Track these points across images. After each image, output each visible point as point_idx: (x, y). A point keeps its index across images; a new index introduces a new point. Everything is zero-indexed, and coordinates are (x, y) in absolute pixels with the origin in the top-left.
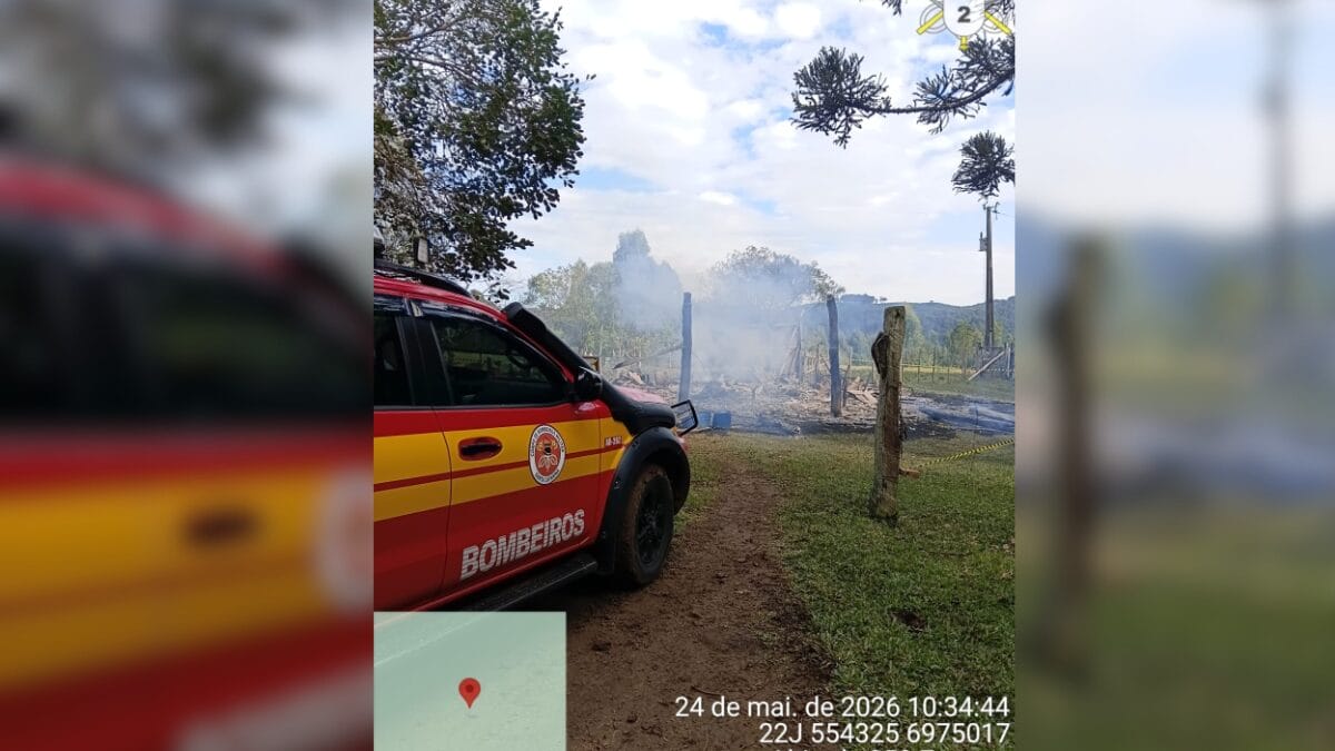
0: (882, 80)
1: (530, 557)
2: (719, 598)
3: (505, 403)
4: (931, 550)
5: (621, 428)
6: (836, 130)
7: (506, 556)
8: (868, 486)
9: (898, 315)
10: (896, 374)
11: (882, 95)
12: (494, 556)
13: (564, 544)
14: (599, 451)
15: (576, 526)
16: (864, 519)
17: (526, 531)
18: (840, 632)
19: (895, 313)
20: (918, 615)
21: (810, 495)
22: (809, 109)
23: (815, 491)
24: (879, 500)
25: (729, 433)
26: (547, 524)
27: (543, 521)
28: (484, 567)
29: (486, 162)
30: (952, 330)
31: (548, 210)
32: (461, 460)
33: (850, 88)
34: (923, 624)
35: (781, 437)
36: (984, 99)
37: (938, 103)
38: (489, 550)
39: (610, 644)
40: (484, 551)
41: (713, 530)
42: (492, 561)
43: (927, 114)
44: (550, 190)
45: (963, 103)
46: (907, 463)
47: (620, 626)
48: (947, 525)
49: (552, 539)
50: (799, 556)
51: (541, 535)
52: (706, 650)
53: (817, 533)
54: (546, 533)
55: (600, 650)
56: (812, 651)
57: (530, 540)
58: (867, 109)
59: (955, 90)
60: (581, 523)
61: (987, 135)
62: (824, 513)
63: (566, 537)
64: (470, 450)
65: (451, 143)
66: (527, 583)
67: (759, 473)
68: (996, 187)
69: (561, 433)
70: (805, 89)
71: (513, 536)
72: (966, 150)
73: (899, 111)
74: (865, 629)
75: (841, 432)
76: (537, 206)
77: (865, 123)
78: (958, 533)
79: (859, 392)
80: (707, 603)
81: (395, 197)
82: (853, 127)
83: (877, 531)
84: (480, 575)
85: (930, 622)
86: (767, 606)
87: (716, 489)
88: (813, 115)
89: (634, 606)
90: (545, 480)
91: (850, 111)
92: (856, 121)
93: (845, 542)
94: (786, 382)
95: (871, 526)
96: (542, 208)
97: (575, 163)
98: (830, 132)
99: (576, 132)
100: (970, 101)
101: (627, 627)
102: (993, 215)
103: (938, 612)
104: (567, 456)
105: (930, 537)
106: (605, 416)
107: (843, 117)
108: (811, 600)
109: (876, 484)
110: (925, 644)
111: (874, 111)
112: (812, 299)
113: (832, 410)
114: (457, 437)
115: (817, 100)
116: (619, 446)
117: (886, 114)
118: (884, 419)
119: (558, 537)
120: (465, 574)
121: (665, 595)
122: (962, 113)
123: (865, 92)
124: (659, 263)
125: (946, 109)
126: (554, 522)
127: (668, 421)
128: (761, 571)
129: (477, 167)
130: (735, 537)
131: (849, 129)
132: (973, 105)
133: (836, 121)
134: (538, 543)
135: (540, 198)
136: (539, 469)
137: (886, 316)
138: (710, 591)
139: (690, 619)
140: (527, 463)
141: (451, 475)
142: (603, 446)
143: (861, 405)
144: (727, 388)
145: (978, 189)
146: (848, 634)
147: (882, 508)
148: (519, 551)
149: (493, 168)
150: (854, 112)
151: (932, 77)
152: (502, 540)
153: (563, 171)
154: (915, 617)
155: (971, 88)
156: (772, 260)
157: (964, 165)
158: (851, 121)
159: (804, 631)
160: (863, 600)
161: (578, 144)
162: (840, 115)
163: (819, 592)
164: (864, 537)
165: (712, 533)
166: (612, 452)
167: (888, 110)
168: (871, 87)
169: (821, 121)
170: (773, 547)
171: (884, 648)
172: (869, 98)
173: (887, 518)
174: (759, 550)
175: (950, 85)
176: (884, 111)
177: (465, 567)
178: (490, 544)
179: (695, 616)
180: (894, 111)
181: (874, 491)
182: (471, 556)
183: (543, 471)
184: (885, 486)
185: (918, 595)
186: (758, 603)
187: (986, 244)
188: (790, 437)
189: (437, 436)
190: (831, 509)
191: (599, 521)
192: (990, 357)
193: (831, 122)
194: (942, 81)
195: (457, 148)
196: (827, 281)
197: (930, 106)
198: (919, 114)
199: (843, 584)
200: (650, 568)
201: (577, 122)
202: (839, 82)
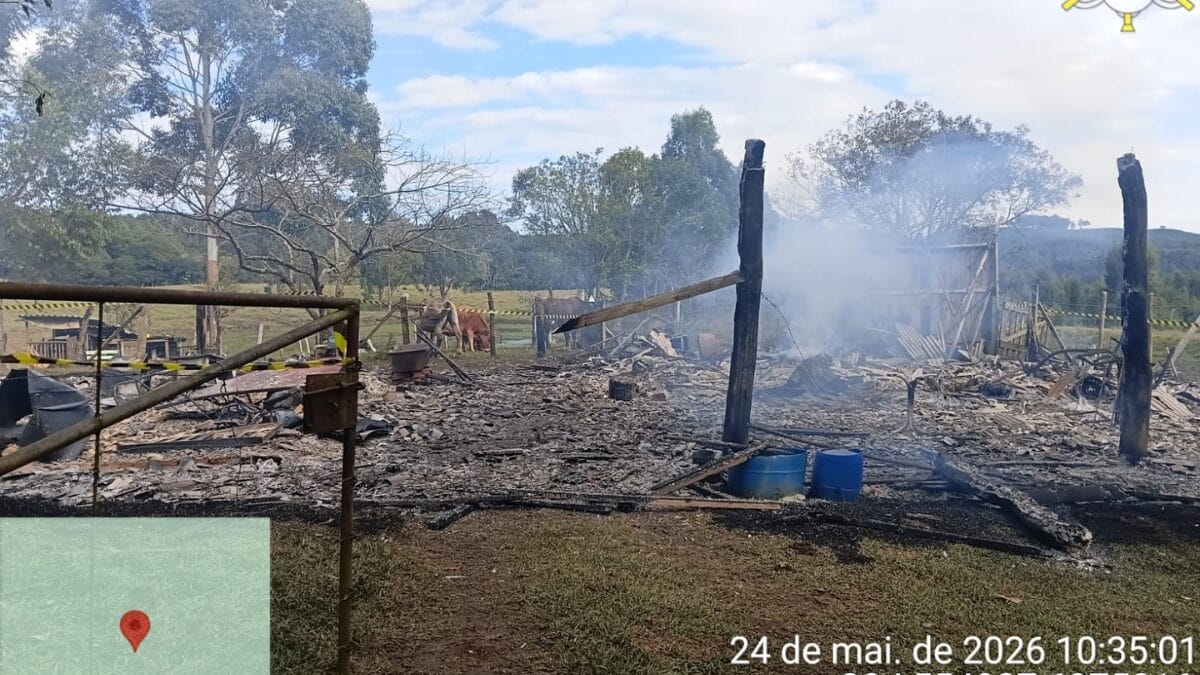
156: (935, 125)
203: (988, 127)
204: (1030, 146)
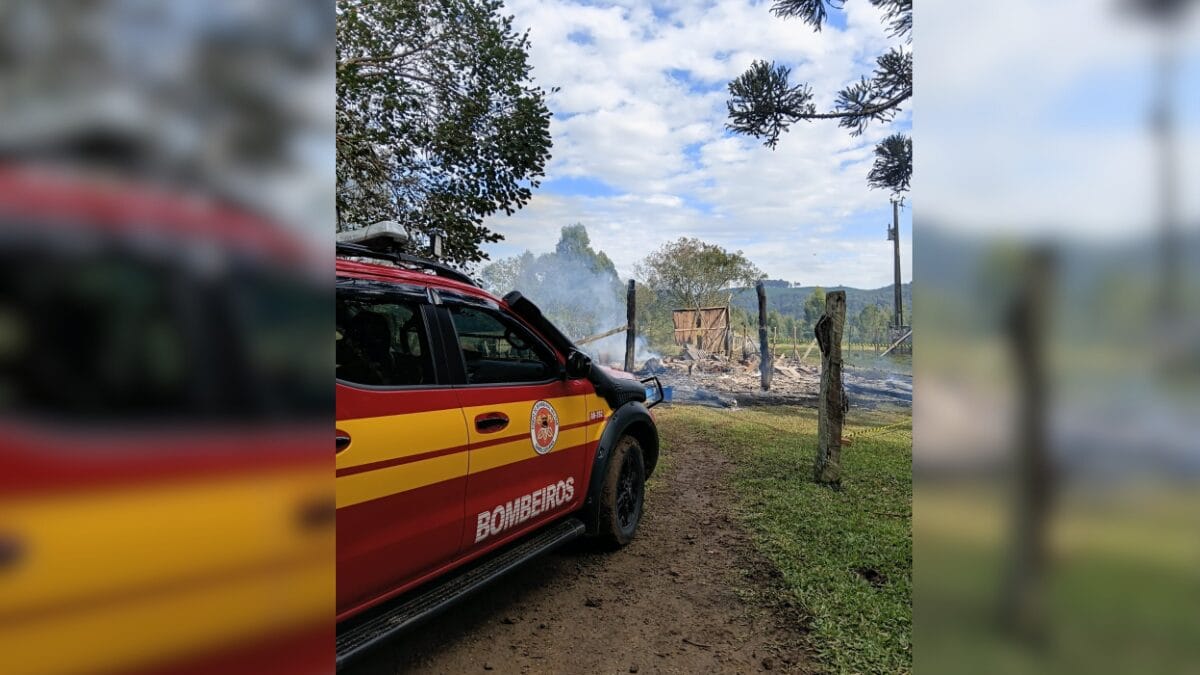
0: (808, 90)
1: (531, 520)
2: (693, 557)
3: (510, 381)
4: (876, 511)
5: (603, 403)
6: (766, 134)
7: (512, 520)
8: (811, 454)
9: (839, 299)
10: (839, 352)
11: (809, 102)
12: (502, 521)
13: (557, 508)
14: (586, 424)
15: (567, 492)
16: (810, 484)
17: (527, 498)
18: (810, 588)
19: (836, 298)
20: (877, 571)
21: (756, 462)
22: (741, 116)
23: (762, 460)
24: (824, 467)
25: (672, 406)
26: (544, 491)
27: (541, 488)
28: (495, 531)
29: (460, 166)
30: (860, 312)
31: (520, 207)
32: (477, 433)
33: (778, 96)
34: (884, 580)
35: (717, 409)
36: (899, 106)
37: (856, 110)
38: (499, 515)
39: (601, 600)
40: (494, 516)
41: (675, 495)
42: (501, 525)
43: (847, 119)
44: (523, 190)
45: (881, 109)
46: (847, 433)
47: (607, 584)
48: (884, 489)
49: (548, 504)
50: (758, 519)
51: (539, 501)
52: (690, 605)
53: (771, 497)
54: (544, 499)
55: (594, 606)
56: (788, 605)
57: (531, 506)
58: (794, 115)
59: (873, 97)
60: (571, 489)
61: (898, 137)
62: (773, 478)
63: (559, 502)
64: (486, 424)
65: (427, 149)
66: (528, 544)
67: (706, 442)
68: (907, 183)
69: (555, 408)
70: (739, 98)
71: (517, 502)
72: (880, 151)
73: (823, 117)
74: (831, 584)
75: (773, 405)
76: (510, 204)
77: (791, 127)
78: (896, 496)
79: (786, 368)
80: (682, 561)
81: (376, 196)
82: (782, 131)
83: (823, 495)
84: (491, 538)
85: (889, 577)
86: (737, 565)
87: (670, 457)
88: (745, 121)
89: (618, 565)
90: (543, 451)
91: (779, 117)
92: (784, 126)
93: (797, 505)
94: (716, 359)
95: (817, 491)
96: (514, 205)
97: (543, 165)
98: (760, 135)
99: (545, 138)
100: (887, 107)
101: (615, 585)
102: (899, 208)
103: (896, 569)
104: (561, 429)
105: (872, 499)
106: (590, 392)
107: (773, 122)
108: (778, 559)
109: (821, 452)
110: (888, 598)
111: (800, 116)
112: (738, 284)
113: (763, 386)
114: (473, 412)
115: (750, 108)
116: (602, 419)
117: (811, 119)
118: (828, 393)
119: (553, 502)
120: (479, 537)
121: (642, 555)
122: (880, 118)
123: (792, 100)
124: (597, 253)
125: (866, 115)
126: (549, 489)
127: (640, 396)
128: (726, 533)
129: (452, 170)
130: (695, 501)
131: (778, 133)
132: (890, 111)
133: (766, 125)
134: (538, 507)
135: (513, 197)
136: (538, 441)
137: (828, 299)
138: (683, 551)
139: (671, 577)
140: (529, 436)
141: (469, 447)
142: (588, 420)
143: (787, 379)
144: (665, 365)
145: (891, 185)
146: (819, 590)
147: (827, 474)
148: (522, 516)
149: (466, 170)
150: (781, 117)
151: (852, 86)
152: (509, 505)
153: (530, 173)
154: (876, 574)
155: (888, 96)
156: (701, 250)
157: (878, 164)
158: (780, 125)
159: (777, 588)
160: (824, 557)
161: (547, 148)
162: (770, 120)
163: (785, 552)
164: (814, 501)
165: (674, 498)
166: (595, 425)
167: (813, 116)
168: (798, 95)
169: (753, 126)
170: (733, 511)
171: (853, 602)
172: (796, 105)
173: (831, 483)
174: (721, 513)
175: (868, 94)
176: (809, 116)
177: (479, 531)
178: (499, 509)
179: (674, 574)
180: (819, 117)
181: (819, 459)
182: (484, 520)
183: (541, 442)
184: (829, 454)
185: (874, 553)
186: (729, 563)
187: (894, 234)
188: (727, 409)
189: (458, 411)
190: (779, 475)
191: (586, 489)
192: (900, 335)
193: (762, 127)
194: (861, 89)
195: (434, 154)
196: (751, 268)
197: (851, 111)
198: (840, 119)
199: (805, 544)
200: (627, 530)
201: (546, 130)
202: (769, 91)
203: (725, 251)
204: (744, 260)
